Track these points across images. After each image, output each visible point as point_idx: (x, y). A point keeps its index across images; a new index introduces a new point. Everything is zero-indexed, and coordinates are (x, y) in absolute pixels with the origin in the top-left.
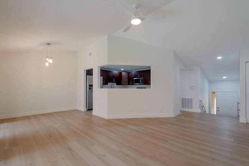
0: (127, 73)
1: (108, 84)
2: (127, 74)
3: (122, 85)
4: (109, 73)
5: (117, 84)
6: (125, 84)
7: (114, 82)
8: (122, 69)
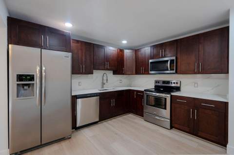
0: (134, 51)
1: (92, 74)
2: (134, 53)
3: (123, 74)
4: (96, 49)
5: (114, 74)
6: (130, 73)
7: (107, 69)
8: (124, 42)
